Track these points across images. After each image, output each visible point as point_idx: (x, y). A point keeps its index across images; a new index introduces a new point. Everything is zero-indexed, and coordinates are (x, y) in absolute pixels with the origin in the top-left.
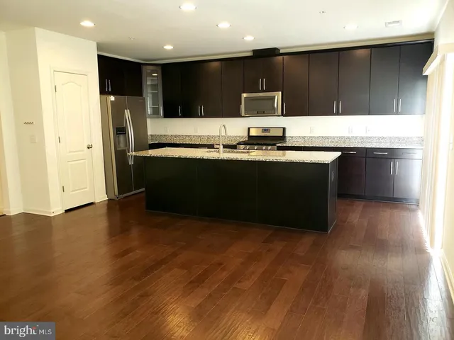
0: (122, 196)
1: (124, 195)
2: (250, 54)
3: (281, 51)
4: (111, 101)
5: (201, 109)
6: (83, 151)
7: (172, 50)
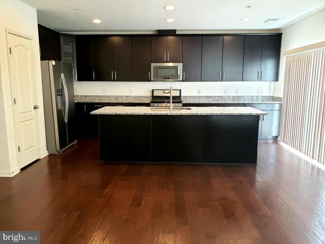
0: (62, 150)
1: (64, 149)
2: (156, 33)
3: (177, 33)
4: (53, 65)
5: (114, 74)
6: (31, 111)
7: (99, 23)
